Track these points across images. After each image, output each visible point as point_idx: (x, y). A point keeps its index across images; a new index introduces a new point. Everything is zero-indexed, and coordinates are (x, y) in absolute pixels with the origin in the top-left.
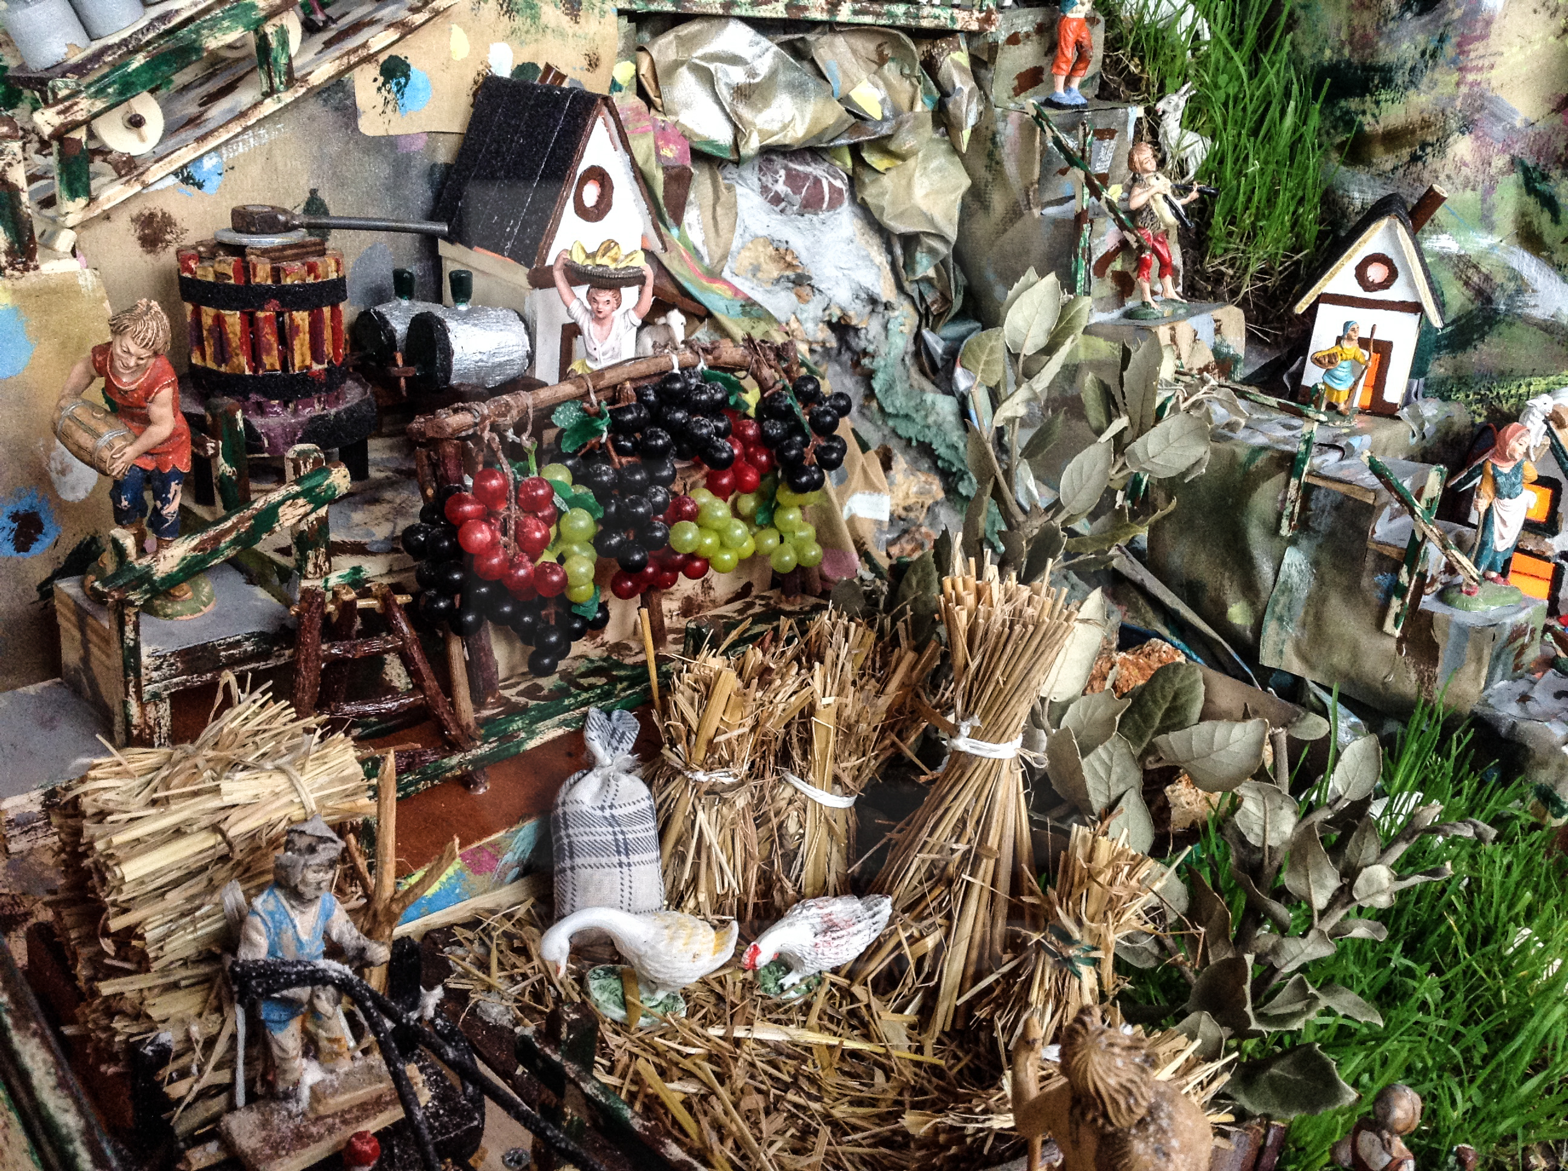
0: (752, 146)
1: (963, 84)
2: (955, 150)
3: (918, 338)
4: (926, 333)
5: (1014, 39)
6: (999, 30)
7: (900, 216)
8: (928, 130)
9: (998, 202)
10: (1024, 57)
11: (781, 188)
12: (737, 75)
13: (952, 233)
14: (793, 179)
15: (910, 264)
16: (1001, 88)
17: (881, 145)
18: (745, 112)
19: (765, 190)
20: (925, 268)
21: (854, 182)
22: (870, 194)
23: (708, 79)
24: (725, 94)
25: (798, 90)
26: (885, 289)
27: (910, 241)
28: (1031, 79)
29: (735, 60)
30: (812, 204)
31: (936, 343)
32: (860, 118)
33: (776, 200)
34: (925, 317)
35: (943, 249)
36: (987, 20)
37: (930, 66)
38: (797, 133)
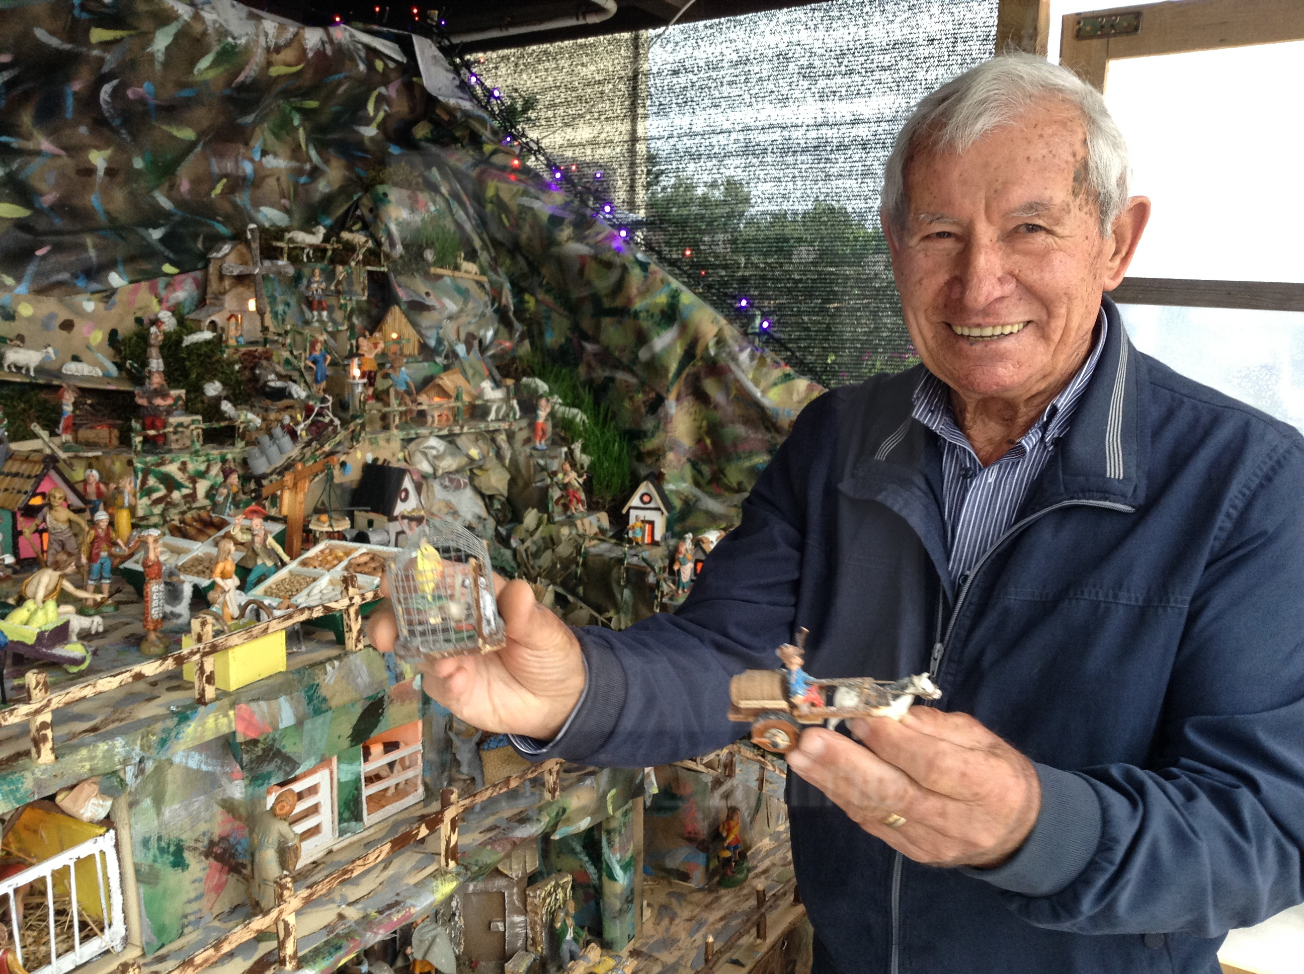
0: (440, 472)
1: (505, 446)
2: (504, 465)
3: (496, 530)
4: (499, 528)
5: (521, 429)
6: (515, 427)
7: (488, 489)
8: (495, 461)
9: (521, 483)
10: (524, 434)
11: (447, 483)
12: (434, 452)
13: (505, 493)
14: (451, 480)
15: (492, 505)
16: (518, 445)
17: (480, 468)
18: (436, 462)
19: (441, 484)
20: (497, 505)
21: (471, 479)
22: (476, 483)
23: (425, 455)
24: (430, 457)
25: (453, 455)
26: (484, 513)
27: (491, 497)
28: (527, 441)
29: (433, 448)
30: (458, 487)
31: (503, 531)
32: (472, 460)
33: (445, 487)
34: (499, 523)
35: (503, 499)
36: (511, 425)
37: (493, 440)
38: (454, 467)
